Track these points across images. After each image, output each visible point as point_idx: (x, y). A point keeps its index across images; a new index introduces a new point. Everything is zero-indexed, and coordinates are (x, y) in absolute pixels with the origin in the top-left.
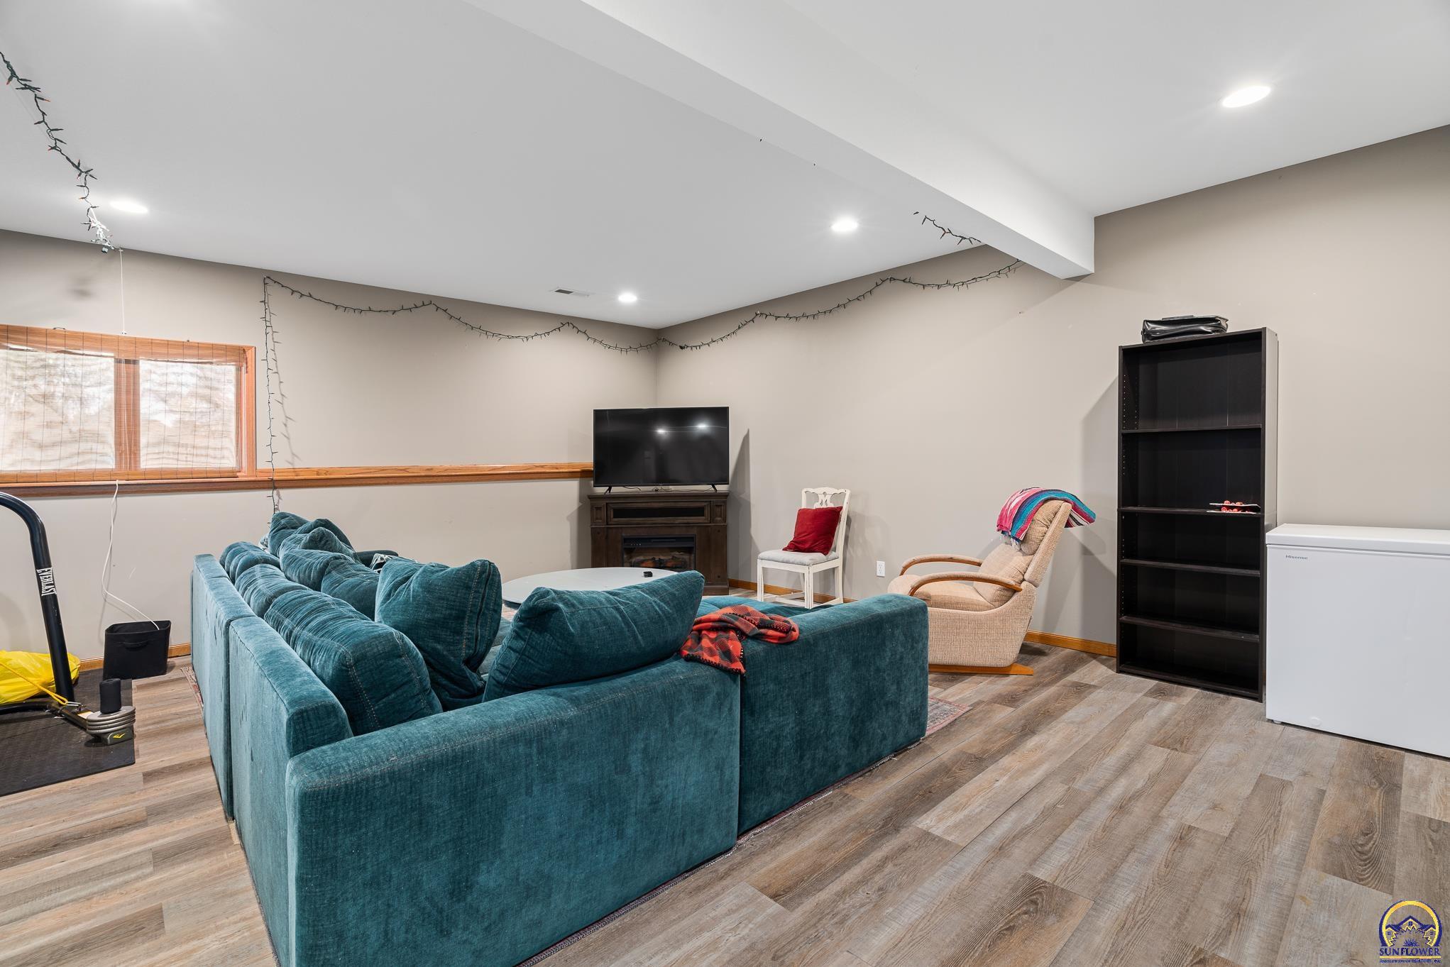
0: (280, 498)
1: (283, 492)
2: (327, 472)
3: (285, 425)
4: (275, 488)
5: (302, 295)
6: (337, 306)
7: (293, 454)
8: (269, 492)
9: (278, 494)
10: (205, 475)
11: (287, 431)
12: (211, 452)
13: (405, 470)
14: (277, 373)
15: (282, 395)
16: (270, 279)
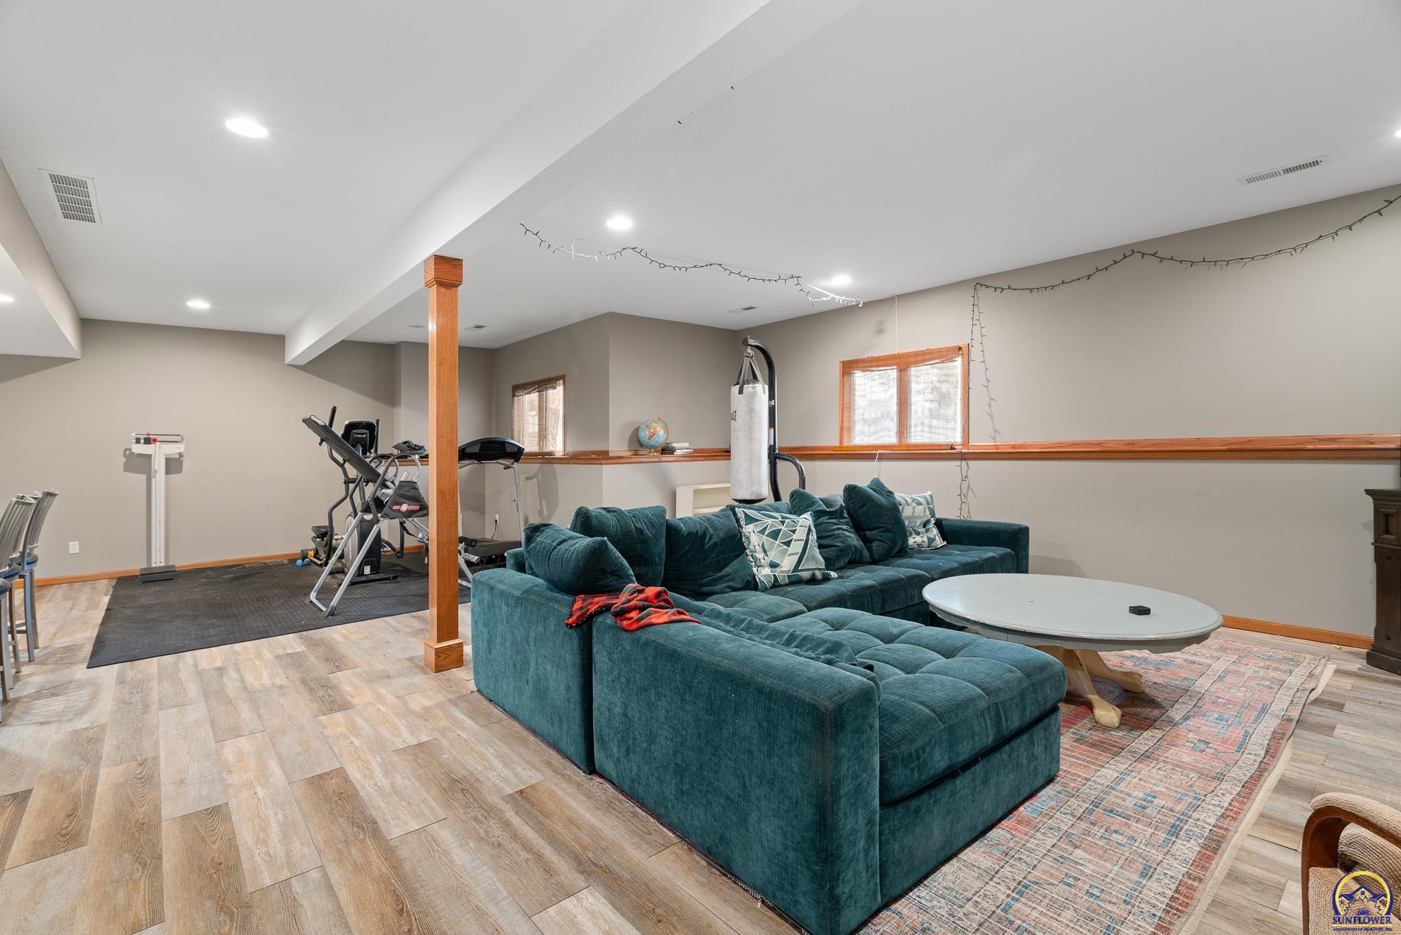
0: (968, 468)
1: (971, 463)
2: (1021, 446)
3: (990, 405)
4: (963, 459)
5: (1002, 289)
6: (1031, 289)
7: (995, 431)
8: (958, 463)
9: (967, 465)
10: (931, 448)
11: (991, 410)
12: (941, 431)
13: (1099, 444)
14: (984, 362)
15: (988, 380)
16: (979, 283)
